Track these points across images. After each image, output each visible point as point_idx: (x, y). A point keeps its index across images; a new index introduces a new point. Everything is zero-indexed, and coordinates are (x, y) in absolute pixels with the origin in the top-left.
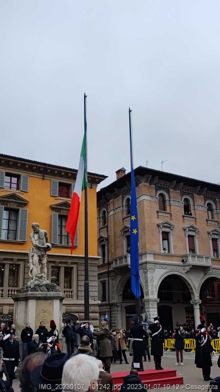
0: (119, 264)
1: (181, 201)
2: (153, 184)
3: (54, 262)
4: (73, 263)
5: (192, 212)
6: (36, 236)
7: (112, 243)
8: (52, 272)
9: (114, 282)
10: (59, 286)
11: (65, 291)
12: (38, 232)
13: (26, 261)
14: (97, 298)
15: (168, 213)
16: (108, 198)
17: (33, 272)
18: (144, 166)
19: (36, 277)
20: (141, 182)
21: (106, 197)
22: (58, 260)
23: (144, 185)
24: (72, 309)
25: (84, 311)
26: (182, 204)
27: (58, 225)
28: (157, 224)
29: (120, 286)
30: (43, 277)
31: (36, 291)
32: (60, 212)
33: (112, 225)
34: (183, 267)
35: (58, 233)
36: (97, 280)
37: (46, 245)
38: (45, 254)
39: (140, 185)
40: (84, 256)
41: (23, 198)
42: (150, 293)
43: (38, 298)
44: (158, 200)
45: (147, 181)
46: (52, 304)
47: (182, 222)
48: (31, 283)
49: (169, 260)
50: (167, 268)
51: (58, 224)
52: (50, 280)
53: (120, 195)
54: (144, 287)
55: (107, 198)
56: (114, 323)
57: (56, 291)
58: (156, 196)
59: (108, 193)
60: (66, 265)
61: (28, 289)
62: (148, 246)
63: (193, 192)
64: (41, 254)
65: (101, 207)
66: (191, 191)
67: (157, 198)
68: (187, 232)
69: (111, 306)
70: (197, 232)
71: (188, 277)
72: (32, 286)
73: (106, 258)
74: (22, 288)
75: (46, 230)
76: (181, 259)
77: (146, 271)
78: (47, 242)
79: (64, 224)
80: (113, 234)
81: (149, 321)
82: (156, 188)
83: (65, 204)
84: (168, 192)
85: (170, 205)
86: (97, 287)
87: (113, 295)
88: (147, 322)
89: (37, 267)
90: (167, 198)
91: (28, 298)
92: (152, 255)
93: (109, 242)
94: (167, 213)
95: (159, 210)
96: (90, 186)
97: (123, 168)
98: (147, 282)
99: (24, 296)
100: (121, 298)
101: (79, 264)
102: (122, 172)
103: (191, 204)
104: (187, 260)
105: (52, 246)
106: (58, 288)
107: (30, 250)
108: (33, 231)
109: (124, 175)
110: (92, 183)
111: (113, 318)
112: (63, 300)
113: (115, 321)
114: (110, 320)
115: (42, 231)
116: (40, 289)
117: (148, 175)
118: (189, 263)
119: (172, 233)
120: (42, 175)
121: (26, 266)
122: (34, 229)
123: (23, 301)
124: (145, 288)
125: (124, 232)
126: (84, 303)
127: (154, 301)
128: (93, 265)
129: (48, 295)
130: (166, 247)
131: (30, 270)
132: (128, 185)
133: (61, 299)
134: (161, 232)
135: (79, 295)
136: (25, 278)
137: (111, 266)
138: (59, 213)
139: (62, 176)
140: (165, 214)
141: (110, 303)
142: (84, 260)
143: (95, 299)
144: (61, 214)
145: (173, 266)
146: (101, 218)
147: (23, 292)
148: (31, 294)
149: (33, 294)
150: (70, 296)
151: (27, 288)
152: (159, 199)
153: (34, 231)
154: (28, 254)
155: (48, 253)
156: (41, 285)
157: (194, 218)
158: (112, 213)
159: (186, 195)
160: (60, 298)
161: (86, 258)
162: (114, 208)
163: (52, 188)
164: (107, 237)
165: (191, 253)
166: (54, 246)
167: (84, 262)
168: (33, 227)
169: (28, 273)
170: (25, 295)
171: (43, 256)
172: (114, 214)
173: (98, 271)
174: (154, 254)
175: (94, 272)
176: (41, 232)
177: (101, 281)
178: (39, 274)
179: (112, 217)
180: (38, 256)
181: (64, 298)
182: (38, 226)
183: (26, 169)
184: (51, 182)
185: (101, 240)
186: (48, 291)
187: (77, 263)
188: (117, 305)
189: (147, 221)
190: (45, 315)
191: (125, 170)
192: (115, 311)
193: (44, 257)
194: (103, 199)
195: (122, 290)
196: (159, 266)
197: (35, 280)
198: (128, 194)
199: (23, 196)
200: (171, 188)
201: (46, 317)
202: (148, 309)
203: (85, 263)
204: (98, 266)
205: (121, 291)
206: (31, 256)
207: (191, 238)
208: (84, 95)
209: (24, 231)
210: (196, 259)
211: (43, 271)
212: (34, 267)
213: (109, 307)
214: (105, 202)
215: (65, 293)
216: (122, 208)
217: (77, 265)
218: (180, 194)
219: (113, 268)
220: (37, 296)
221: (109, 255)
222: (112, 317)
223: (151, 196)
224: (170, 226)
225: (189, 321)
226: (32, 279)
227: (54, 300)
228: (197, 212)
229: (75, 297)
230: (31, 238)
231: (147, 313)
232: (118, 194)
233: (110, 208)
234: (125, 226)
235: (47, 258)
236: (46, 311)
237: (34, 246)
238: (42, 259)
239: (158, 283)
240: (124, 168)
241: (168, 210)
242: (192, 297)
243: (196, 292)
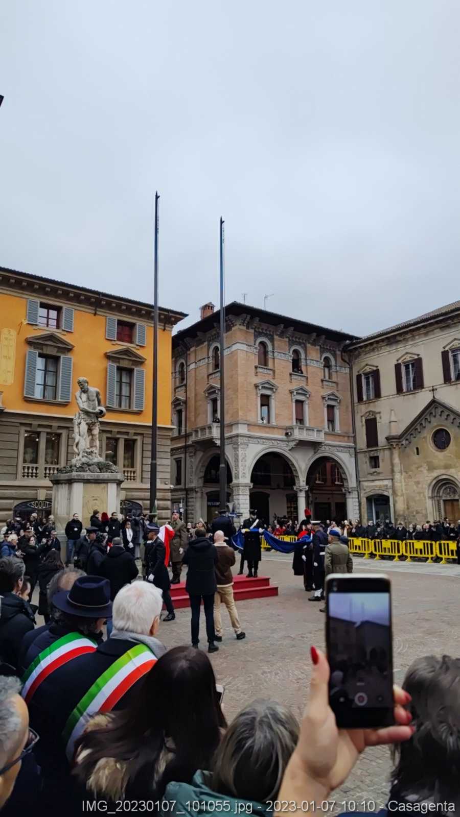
0: (200, 437)
1: (289, 352)
2: (252, 328)
3: (110, 432)
4: (136, 434)
5: (303, 368)
6: (84, 396)
7: (192, 408)
8: (107, 445)
9: (193, 460)
10: (116, 465)
11: (124, 471)
12: (87, 391)
13: (71, 429)
14: (169, 480)
15: (270, 369)
16: (188, 345)
17: (80, 446)
18: (240, 301)
19: (84, 452)
20: (235, 324)
21: (186, 343)
22: (115, 430)
23: (239, 328)
24: (133, 495)
25: (149, 498)
26: (290, 357)
27: (116, 380)
28: (255, 385)
29: (201, 464)
30: (94, 452)
31: (84, 471)
32: (119, 362)
33: (193, 383)
34: (287, 443)
35: (116, 392)
36: (169, 457)
37: (98, 409)
38: (96, 421)
39: (233, 329)
40: (151, 424)
41: (65, 341)
42: (240, 477)
43: (87, 481)
44: (257, 351)
45: (243, 323)
46: (106, 489)
47: (289, 383)
48: (76, 461)
49: (267, 433)
50: (265, 443)
51: (116, 378)
52: (104, 456)
53: (205, 341)
54: (232, 468)
55: (186, 345)
56: (192, 514)
57: (112, 472)
58: (255, 344)
59: (188, 338)
60: (126, 437)
61: (73, 468)
62: (240, 413)
63: (306, 341)
64: (91, 422)
65: (177, 357)
66: (303, 340)
67: (256, 348)
68: (294, 395)
69: (187, 491)
70: (308, 396)
71: (292, 456)
72: (78, 465)
73: (183, 429)
74: (65, 467)
75: (99, 389)
76: (284, 432)
77: (236, 446)
78: (99, 404)
79: (124, 380)
80: (193, 395)
81: (238, 512)
82: (256, 333)
83: (127, 352)
84: (272, 340)
85: (274, 359)
86: (169, 467)
87: (191, 477)
88: (235, 514)
89: (85, 439)
90: (270, 348)
91: (72, 481)
92: (246, 426)
93: (188, 405)
94: (268, 369)
95: (259, 364)
96: (163, 328)
97: (211, 303)
98: (238, 461)
99: (67, 478)
100: (201, 482)
101: (145, 435)
102: (209, 309)
103: (302, 358)
104: (292, 432)
105: (107, 410)
106: (114, 467)
107: (76, 415)
108: (80, 390)
109: (211, 313)
110: (165, 324)
111: (190, 508)
112: (121, 484)
113: (192, 511)
114: (186, 510)
115: (93, 389)
116: (89, 469)
117: (244, 315)
118: (294, 437)
119: (275, 397)
120: (94, 308)
121: (70, 437)
122: (81, 386)
123: (65, 484)
124: (234, 470)
125: (208, 393)
126: (149, 487)
127: (246, 486)
128: (164, 437)
129: (101, 478)
130: (265, 415)
131: (75, 443)
132: (216, 328)
133: (119, 483)
134: (259, 395)
135: (144, 476)
136: (69, 452)
137: (189, 439)
138: (118, 365)
139: (122, 311)
140: (265, 370)
141: (187, 487)
142: (151, 430)
143: (167, 483)
144: (121, 365)
145: (273, 441)
146: (177, 374)
147: (66, 473)
148: (77, 475)
149: (79, 475)
150: (132, 478)
151: (71, 467)
152: (259, 350)
153: (81, 388)
154: (74, 420)
155: (100, 419)
156: (90, 463)
157: (305, 377)
158: (192, 366)
159: (297, 345)
160: (117, 481)
161: (154, 427)
162: (195, 359)
163: (107, 328)
164: (185, 399)
165: (299, 424)
166: (109, 409)
167: (151, 433)
168: (79, 383)
169: (73, 446)
170: (68, 476)
171: (93, 424)
172: (195, 368)
173: (172, 445)
174: (248, 425)
175: (165, 447)
176: (91, 391)
177: (174, 459)
178: (88, 448)
179: (193, 372)
180: (87, 424)
181: (123, 481)
182: (88, 383)
183: (70, 299)
184: (106, 319)
185: (176, 403)
186: (101, 472)
187: (142, 434)
188: (197, 490)
189: (241, 379)
190: (95, 503)
191: (213, 305)
192: (193, 498)
193: (96, 426)
194: (182, 346)
195: (204, 471)
196: (255, 440)
197: (83, 457)
198: (216, 341)
199: (66, 338)
200: (277, 335)
201: (98, 506)
202: (237, 497)
203: (152, 435)
204: (172, 438)
205: (202, 472)
206: (76, 423)
207: (300, 404)
208: (155, 194)
209: (67, 389)
210: (305, 432)
211: (95, 444)
212: (81, 438)
213: (185, 493)
214: (183, 351)
215: (124, 473)
216: (207, 360)
217: (142, 437)
218: (287, 343)
219: (192, 441)
220: (86, 478)
221: (187, 425)
222: (189, 506)
223: (248, 345)
224: (272, 388)
225: (291, 512)
226: (78, 455)
227: (109, 484)
228: (309, 368)
229: (138, 479)
230: (76, 399)
231: (236, 501)
232: (203, 340)
233: (191, 359)
234: (211, 385)
235: (99, 428)
236: (98, 499)
237: (81, 410)
238: (92, 428)
239: (252, 464)
240: (213, 303)
241: (270, 365)
242: (297, 482)
243: (302, 475)
